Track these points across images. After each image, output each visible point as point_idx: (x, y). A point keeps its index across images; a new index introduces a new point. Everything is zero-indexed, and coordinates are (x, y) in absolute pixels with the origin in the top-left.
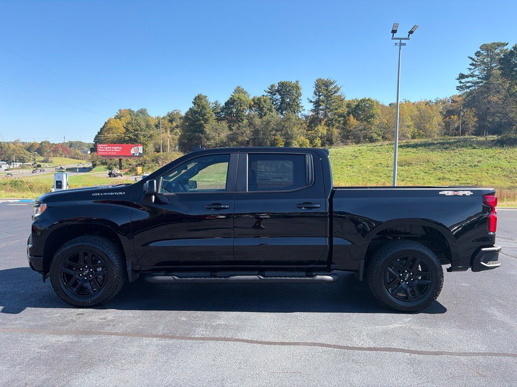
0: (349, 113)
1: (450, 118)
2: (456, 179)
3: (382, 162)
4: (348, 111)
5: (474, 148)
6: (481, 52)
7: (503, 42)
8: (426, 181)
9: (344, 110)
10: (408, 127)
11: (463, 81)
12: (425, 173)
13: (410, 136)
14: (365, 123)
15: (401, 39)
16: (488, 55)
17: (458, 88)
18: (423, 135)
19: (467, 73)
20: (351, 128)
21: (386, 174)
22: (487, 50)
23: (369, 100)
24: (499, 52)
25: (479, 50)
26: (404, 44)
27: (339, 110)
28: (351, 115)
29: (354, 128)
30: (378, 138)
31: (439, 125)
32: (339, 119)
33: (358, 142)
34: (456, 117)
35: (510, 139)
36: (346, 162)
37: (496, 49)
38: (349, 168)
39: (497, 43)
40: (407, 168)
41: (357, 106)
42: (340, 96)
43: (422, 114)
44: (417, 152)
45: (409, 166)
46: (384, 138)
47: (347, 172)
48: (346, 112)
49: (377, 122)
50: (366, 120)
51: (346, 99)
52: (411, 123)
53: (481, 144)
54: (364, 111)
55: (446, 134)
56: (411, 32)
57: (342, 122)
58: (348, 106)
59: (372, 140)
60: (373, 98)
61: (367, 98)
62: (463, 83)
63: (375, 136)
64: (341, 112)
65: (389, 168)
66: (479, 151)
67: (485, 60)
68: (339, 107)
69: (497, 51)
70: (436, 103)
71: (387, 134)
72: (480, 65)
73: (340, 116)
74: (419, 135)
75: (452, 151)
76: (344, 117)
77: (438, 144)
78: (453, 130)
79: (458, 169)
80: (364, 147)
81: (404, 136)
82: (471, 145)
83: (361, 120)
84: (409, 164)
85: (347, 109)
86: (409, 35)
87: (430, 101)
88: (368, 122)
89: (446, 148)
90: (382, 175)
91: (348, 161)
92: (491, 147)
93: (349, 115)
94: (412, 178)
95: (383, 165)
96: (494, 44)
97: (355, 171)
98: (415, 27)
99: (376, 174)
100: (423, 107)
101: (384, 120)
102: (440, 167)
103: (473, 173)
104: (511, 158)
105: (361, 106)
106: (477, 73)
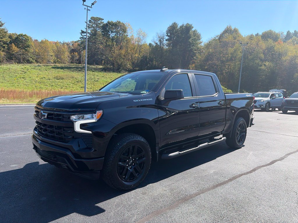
0: (11, 43)
1: (74, 54)
2: (90, 87)
3: (45, 76)
4: (10, 41)
5: (93, 72)
6: (92, 21)
7: (101, 18)
8: (75, 88)
9: (6, 39)
10: (51, 56)
11: (83, 34)
12: (73, 84)
13: (52, 62)
14: (24, 50)
15: (88, 6)
16: (94, 23)
17: (81, 38)
18: (60, 62)
19: (85, 30)
20: (14, 53)
21: (50, 84)
22: (94, 20)
23: (25, 35)
24: (100, 22)
25: (90, 19)
26: (89, 10)
27: (3, 39)
28: (13, 44)
29: (16, 53)
30: (33, 61)
31: (68, 57)
32: (4, 45)
33: (19, 62)
34: (77, 53)
35: (108, 68)
36: (18, 75)
37: (99, 21)
38: (23, 80)
39: (99, 18)
40: (61, 81)
41: (17, 38)
42: (3, 29)
43: (59, 49)
44: (64, 71)
45: (62, 80)
46: (37, 62)
47: (22, 82)
48: (9, 41)
49: (32, 50)
50: (24, 48)
51: (8, 32)
52: (53, 54)
53: (96, 70)
54: (22, 42)
55: (72, 63)
56: (93, 4)
57: (6, 47)
58: (10, 37)
59: (29, 62)
60: (28, 35)
61: (24, 34)
62: (83, 36)
63: (31, 59)
64: (5, 40)
65: (50, 81)
66: (96, 73)
67: (94, 25)
68: (4, 37)
69: (99, 22)
70: (63, 44)
71: (39, 59)
72: (91, 28)
73: (5, 43)
74: (58, 61)
75: (83, 72)
76: (8, 44)
77: (74, 67)
78: (75, 60)
79: (90, 82)
80: (28, 66)
81: (48, 61)
82: (91, 70)
83: (20, 48)
84: (62, 79)
85: (9, 39)
86: (92, 5)
87: (60, 42)
88: (25, 50)
89: (80, 71)
90: (48, 85)
91: (20, 75)
92: (101, 71)
93: (11, 44)
94: (66, 87)
95: (47, 79)
96: (98, 18)
97: (28, 81)
98: (95, 2)
99: (43, 84)
100: (59, 45)
101: (37, 50)
102: (80, 81)
103: (98, 85)
104: (111, 77)
105: (20, 38)
106: (89, 31)
